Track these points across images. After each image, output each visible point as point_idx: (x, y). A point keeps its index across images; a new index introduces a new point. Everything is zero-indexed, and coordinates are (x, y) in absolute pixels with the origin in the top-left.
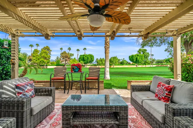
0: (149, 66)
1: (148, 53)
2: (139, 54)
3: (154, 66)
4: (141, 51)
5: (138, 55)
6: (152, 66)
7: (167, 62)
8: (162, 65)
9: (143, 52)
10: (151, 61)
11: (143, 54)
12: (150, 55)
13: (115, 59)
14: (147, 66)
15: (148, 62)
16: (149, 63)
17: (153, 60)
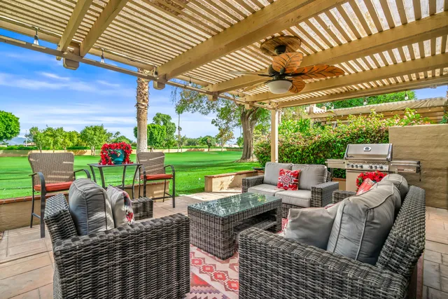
0: (176, 151)
1: (173, 124)
2: (156, 125)
3: (184, 150)
4: (160, 119)
5: (154, 127)
6: (180, 150)
7: (204, 144)
8: (197, 149)
9: (163, 120)
10: (179, 142)
11: (165, 124)
12: (177, 129)
13: (97, 133)
14: (172, 151)
15: (174, 142)
16: (175, 145)
17: (183, 139)
